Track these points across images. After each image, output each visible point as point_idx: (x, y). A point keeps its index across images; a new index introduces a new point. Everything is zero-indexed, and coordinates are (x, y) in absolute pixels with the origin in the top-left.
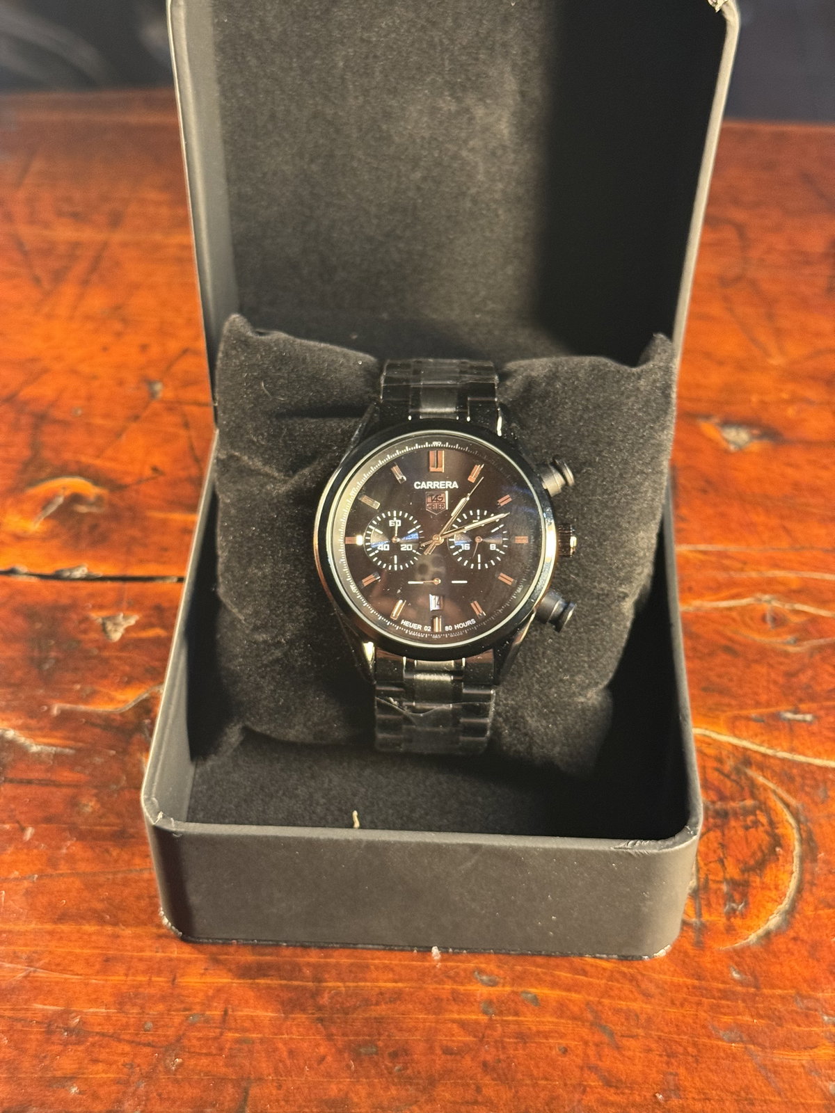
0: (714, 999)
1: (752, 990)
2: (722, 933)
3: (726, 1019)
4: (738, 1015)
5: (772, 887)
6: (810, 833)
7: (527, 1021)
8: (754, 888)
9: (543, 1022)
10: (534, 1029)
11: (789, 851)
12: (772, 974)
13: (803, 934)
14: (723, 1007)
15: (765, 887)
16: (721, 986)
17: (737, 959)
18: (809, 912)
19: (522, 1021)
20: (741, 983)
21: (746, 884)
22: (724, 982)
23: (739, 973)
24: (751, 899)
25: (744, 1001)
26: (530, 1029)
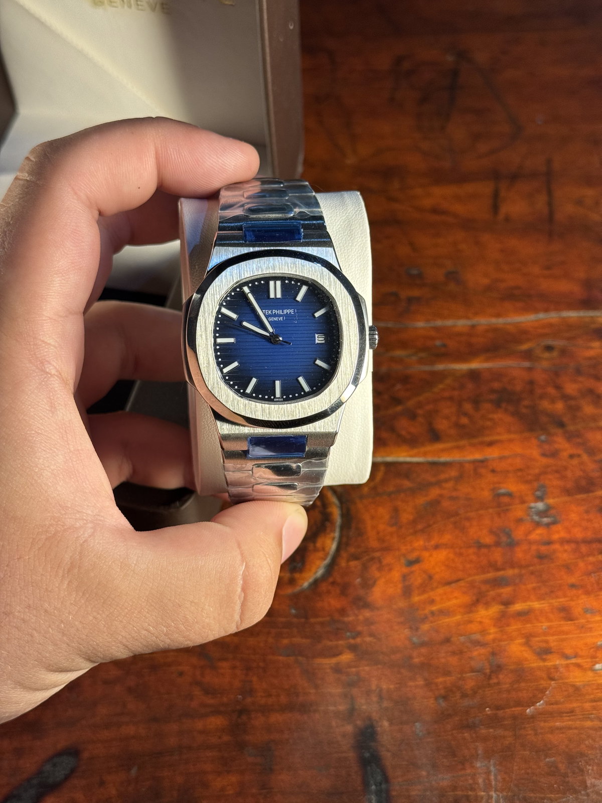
0: (279, 628)
1: (303, 620)
2: (287, 584)
3: (285, 641)
4: (293, 637)
6: (348, 510)
8: (310, 551)
11: (333, 523)
13: (339, 580)
14: (284, 634)
15: (316, 550)
16: (284, 619)
17: (295, 600)
18: (343, 564)
20: (296, 616)
21: (304, 549)
22: (286, 617)
23: (296, 610)
24: (306, 560)
25: (297, 628)
26: (160, 661)
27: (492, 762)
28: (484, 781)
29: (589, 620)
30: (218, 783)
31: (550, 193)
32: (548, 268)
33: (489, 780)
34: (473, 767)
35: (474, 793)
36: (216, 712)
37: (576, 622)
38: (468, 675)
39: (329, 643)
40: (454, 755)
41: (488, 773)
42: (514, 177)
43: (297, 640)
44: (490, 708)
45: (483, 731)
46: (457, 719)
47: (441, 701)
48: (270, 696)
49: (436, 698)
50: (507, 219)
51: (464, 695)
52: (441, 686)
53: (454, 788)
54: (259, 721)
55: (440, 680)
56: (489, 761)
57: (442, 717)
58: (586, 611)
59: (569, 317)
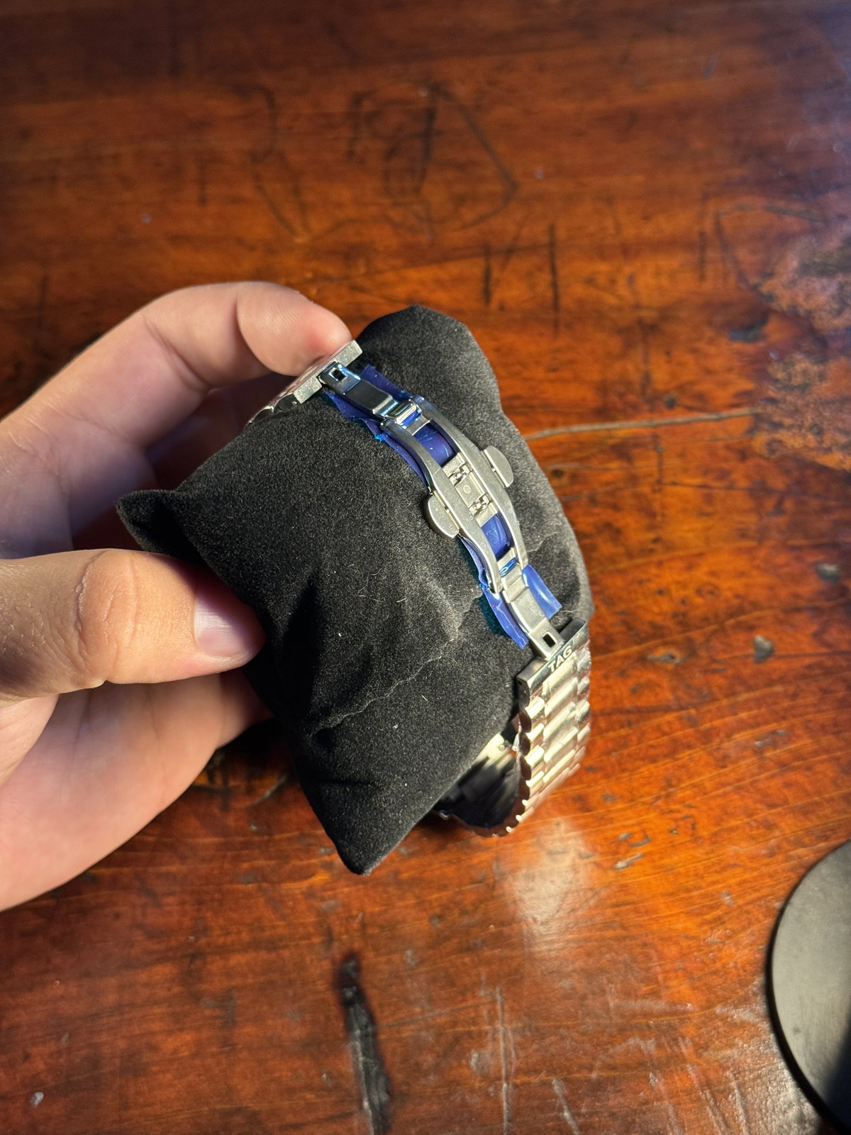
27: (498, 989)
28: (489, 1012)
29: (611, 809)
30: (169, 1044)
31: (554, 271)
32: (554, 370)
33: (494, 1010)
34: (474, 997)
35: (478, 1028)
36: (162, 959)
37: (595, 812)
38: (469, 887)
39: (299, 863)
40: (453, 985)
41: (494, 1002)
42: (510, 252)
43: (261, 863)
44: (494, 924)
45: (487, 953)
46: (456, 941)
47: (435, 921)
48: (228, 933)
49: (430, 919)
50: (502, 308)
51: (464, 912)
52: (435, 904)
53: (455, 1024)
54: (216, 965)
55: (435, 896)
56: (495, 989)
57: (437, 941)
58: (605, 798)
59: (581, 432)
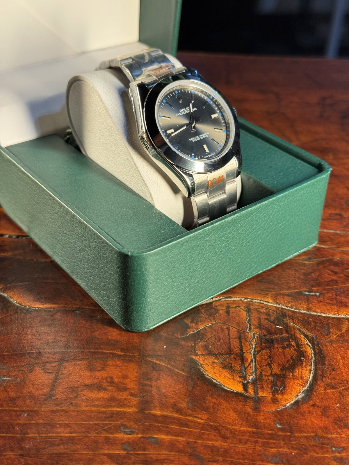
0: (266, 439)
1: (288, 434)
2: (271, 403)
3: (273, 450)
4: (280, 448)
5: (299, 378)
6: (320, 351)
7: (150, 454)
8: (289, 379)
9: (161, 454)
10: (154, 458)
11: (309, 359)
12: (301, 425)
13: (318, 403)
14: (271, 444)
15: (295, 378)
16: (269, 432)
17: (279, 417)
18: (321, 390)
19: (147, 454)
20: (282, 430)
21: (284, 376)
22: (271, 430)
23: (280, 424)
24: (287, 385)
25: (284, 440)
26: (152, 458)
